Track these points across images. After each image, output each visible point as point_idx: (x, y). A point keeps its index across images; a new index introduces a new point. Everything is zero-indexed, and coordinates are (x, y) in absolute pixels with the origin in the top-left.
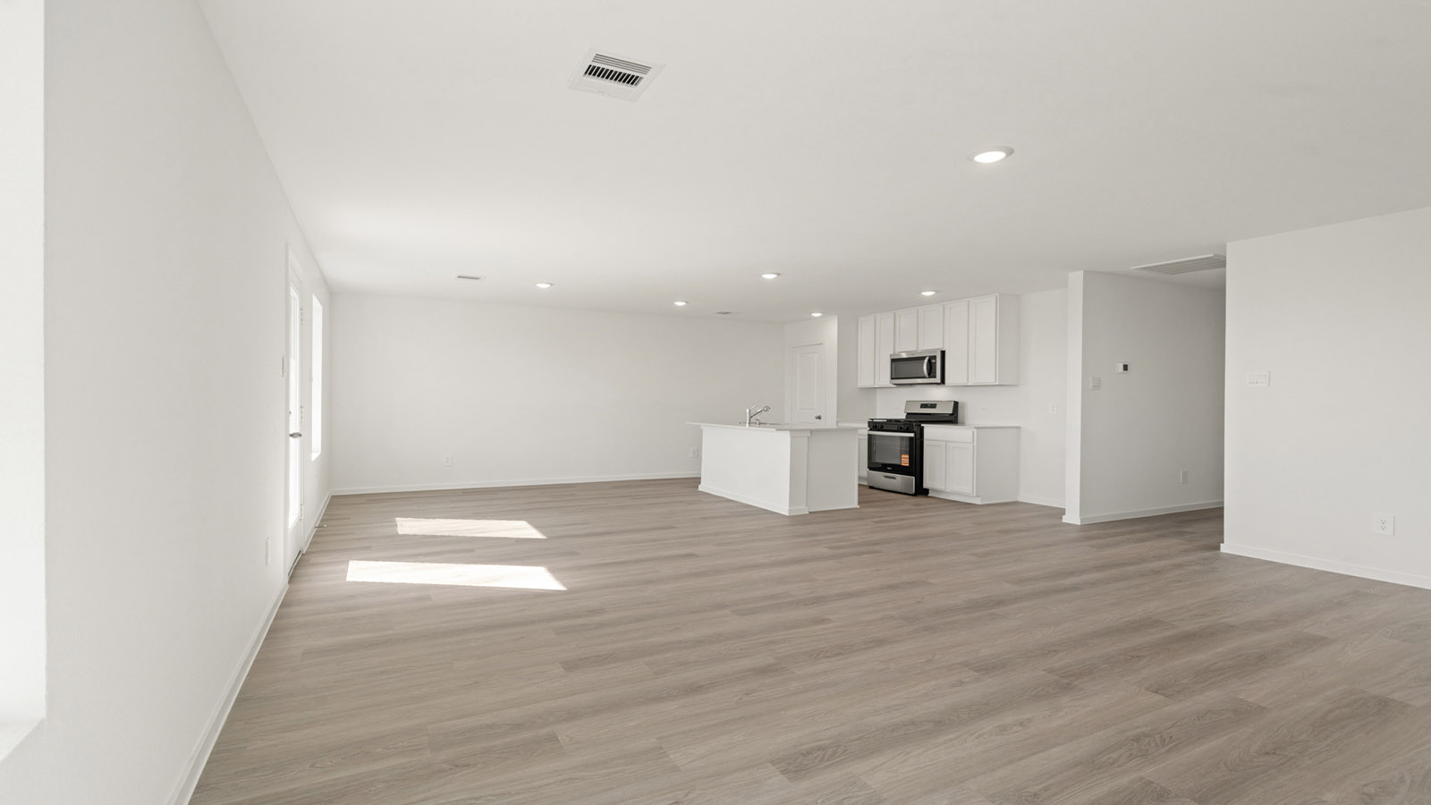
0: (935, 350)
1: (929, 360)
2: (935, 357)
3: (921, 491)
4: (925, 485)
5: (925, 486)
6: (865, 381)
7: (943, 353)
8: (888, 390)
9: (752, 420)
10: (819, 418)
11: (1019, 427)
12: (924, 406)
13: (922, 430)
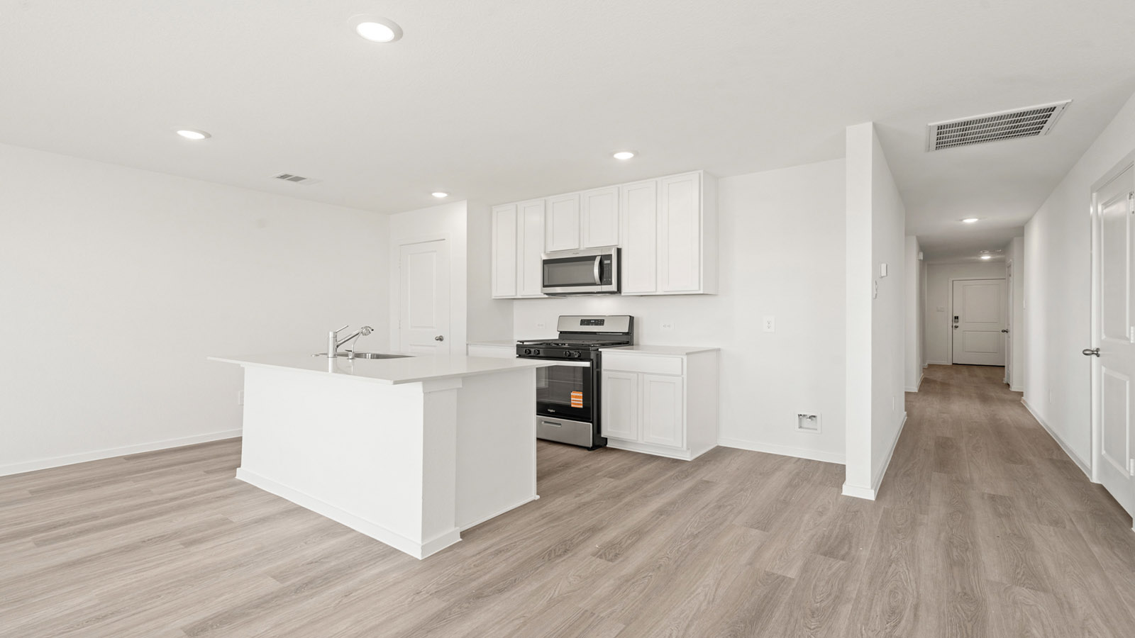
0: (610, 247)
1: (601, 263)
2: (609, 257)
3: (599, 444)
4: (605, 433)
5: (603, 435)
6: (503, 289)
7: (619, 251)
8: (540, 301)
9: (341, 350)
10: (441, 339)
11: (719, 350)
12: (584, 322)
13: (599, 356)
